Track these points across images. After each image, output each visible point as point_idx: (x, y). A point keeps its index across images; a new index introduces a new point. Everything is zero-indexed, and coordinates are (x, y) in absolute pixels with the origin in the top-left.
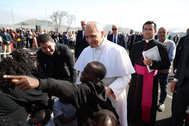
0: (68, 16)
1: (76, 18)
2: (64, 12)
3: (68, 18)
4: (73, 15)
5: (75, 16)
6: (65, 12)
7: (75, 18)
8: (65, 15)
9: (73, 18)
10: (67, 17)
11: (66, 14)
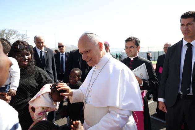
0: (19, 35)
1: (29, 38)
2: (13, 30)
3: (19, 37)
4: (24, 35)
5: (26, 36)
6: (15, 30)
7: (27, 37)
8: (14, 34)
9: (24, 37)
10: (16, 36)
11: (15, 32)
